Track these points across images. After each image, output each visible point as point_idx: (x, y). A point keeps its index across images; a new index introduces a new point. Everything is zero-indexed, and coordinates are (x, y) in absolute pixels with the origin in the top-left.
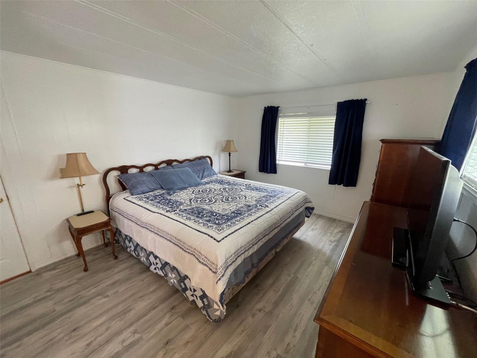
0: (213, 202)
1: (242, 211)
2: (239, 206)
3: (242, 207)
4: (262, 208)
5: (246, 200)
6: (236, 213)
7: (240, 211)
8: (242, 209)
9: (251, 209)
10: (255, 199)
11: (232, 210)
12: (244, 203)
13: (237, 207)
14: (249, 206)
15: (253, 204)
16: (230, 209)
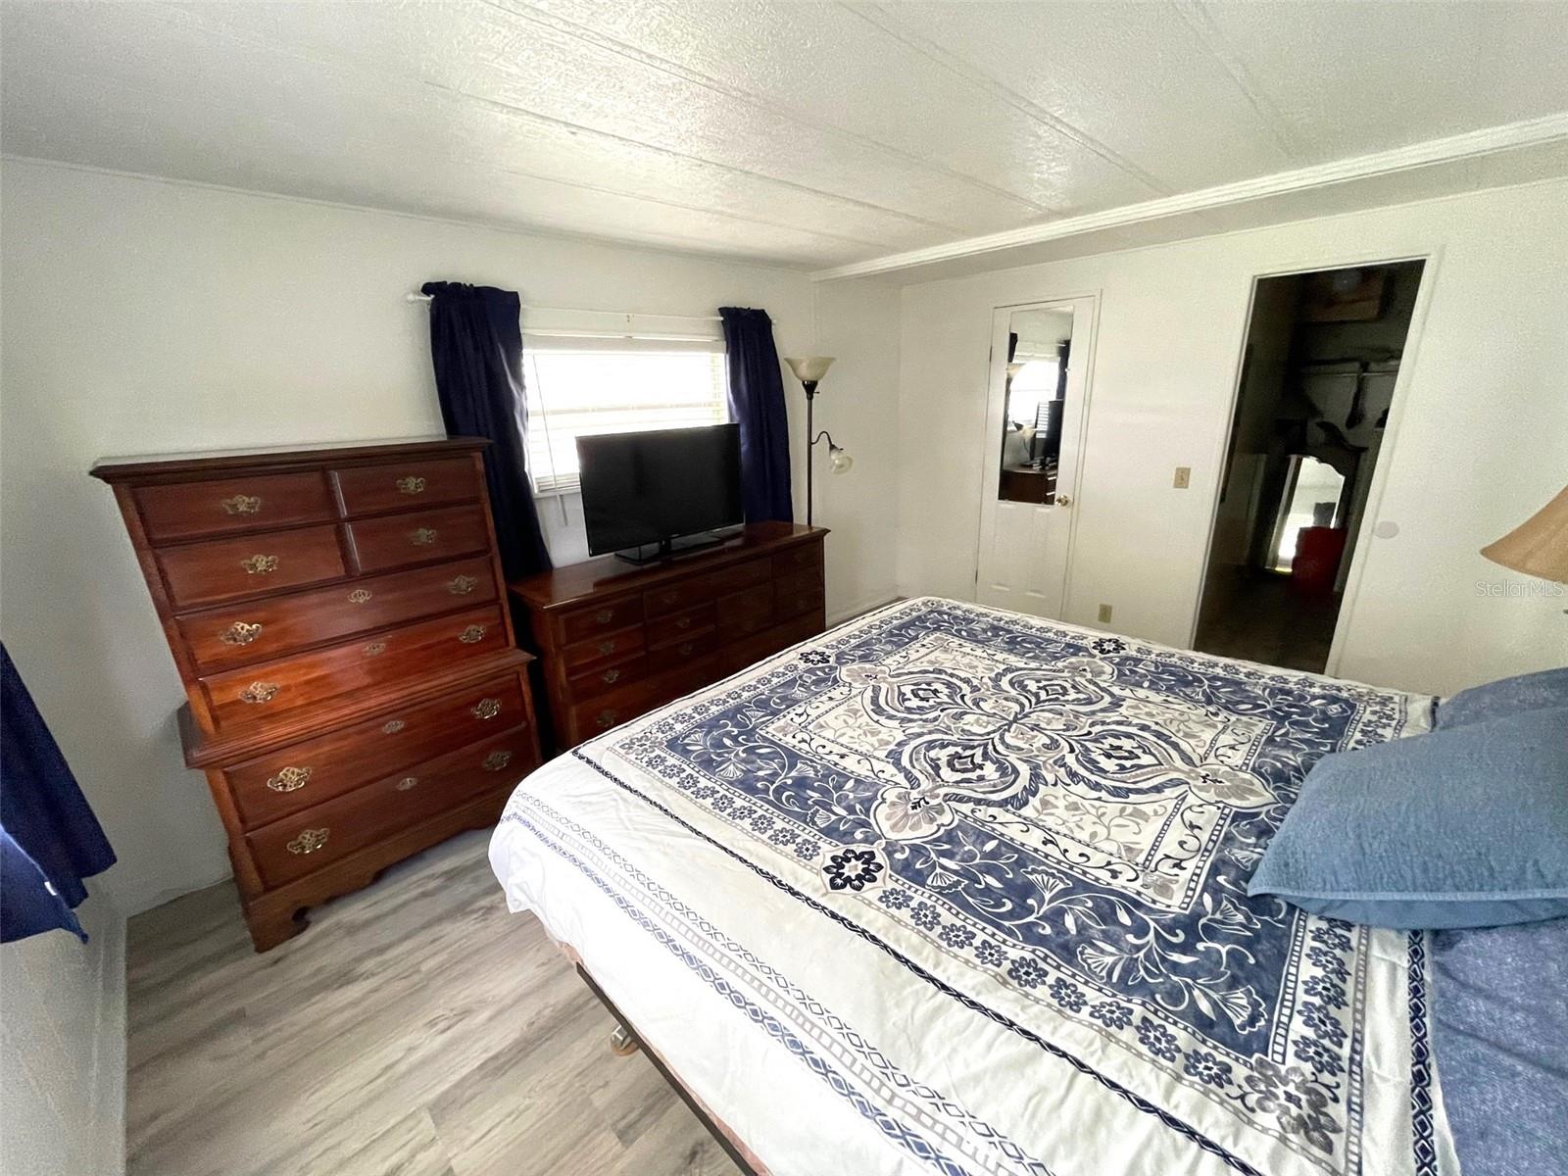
0: (1009, 676)
1: (886, 643)
2: (897, 658)
3: (888, 653)
4: (824, 650)
5: (872, 682)
6: (902, 635)
7: (894, 643)
8: (889, 648)
9: (858, 646)
10: (836, 694)
11: (919, 645)
12: (883, 668)
13: (904, 654)
14: (864, 658)
15: (849, 666)
16: (923, 651)
